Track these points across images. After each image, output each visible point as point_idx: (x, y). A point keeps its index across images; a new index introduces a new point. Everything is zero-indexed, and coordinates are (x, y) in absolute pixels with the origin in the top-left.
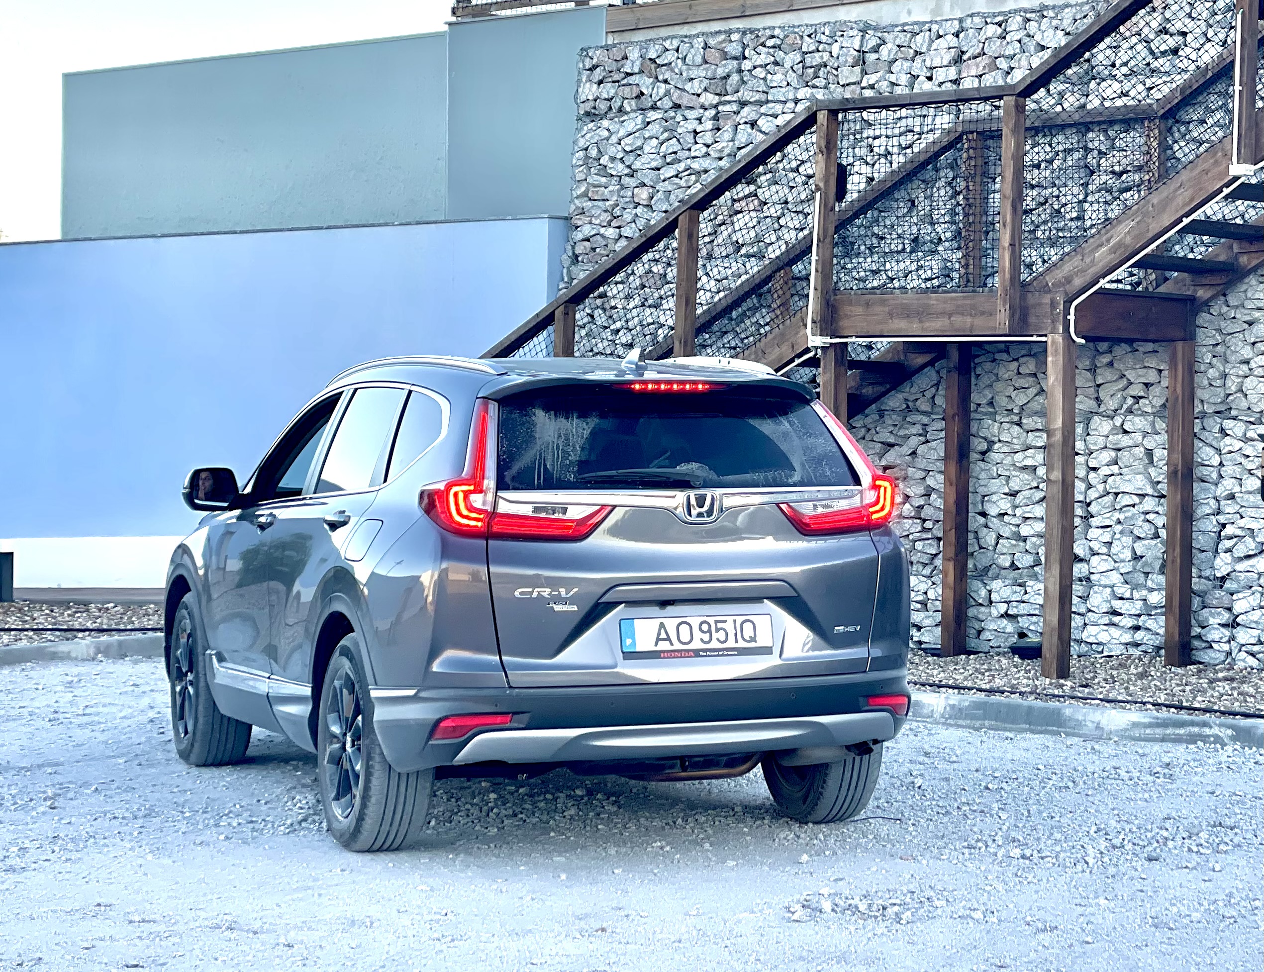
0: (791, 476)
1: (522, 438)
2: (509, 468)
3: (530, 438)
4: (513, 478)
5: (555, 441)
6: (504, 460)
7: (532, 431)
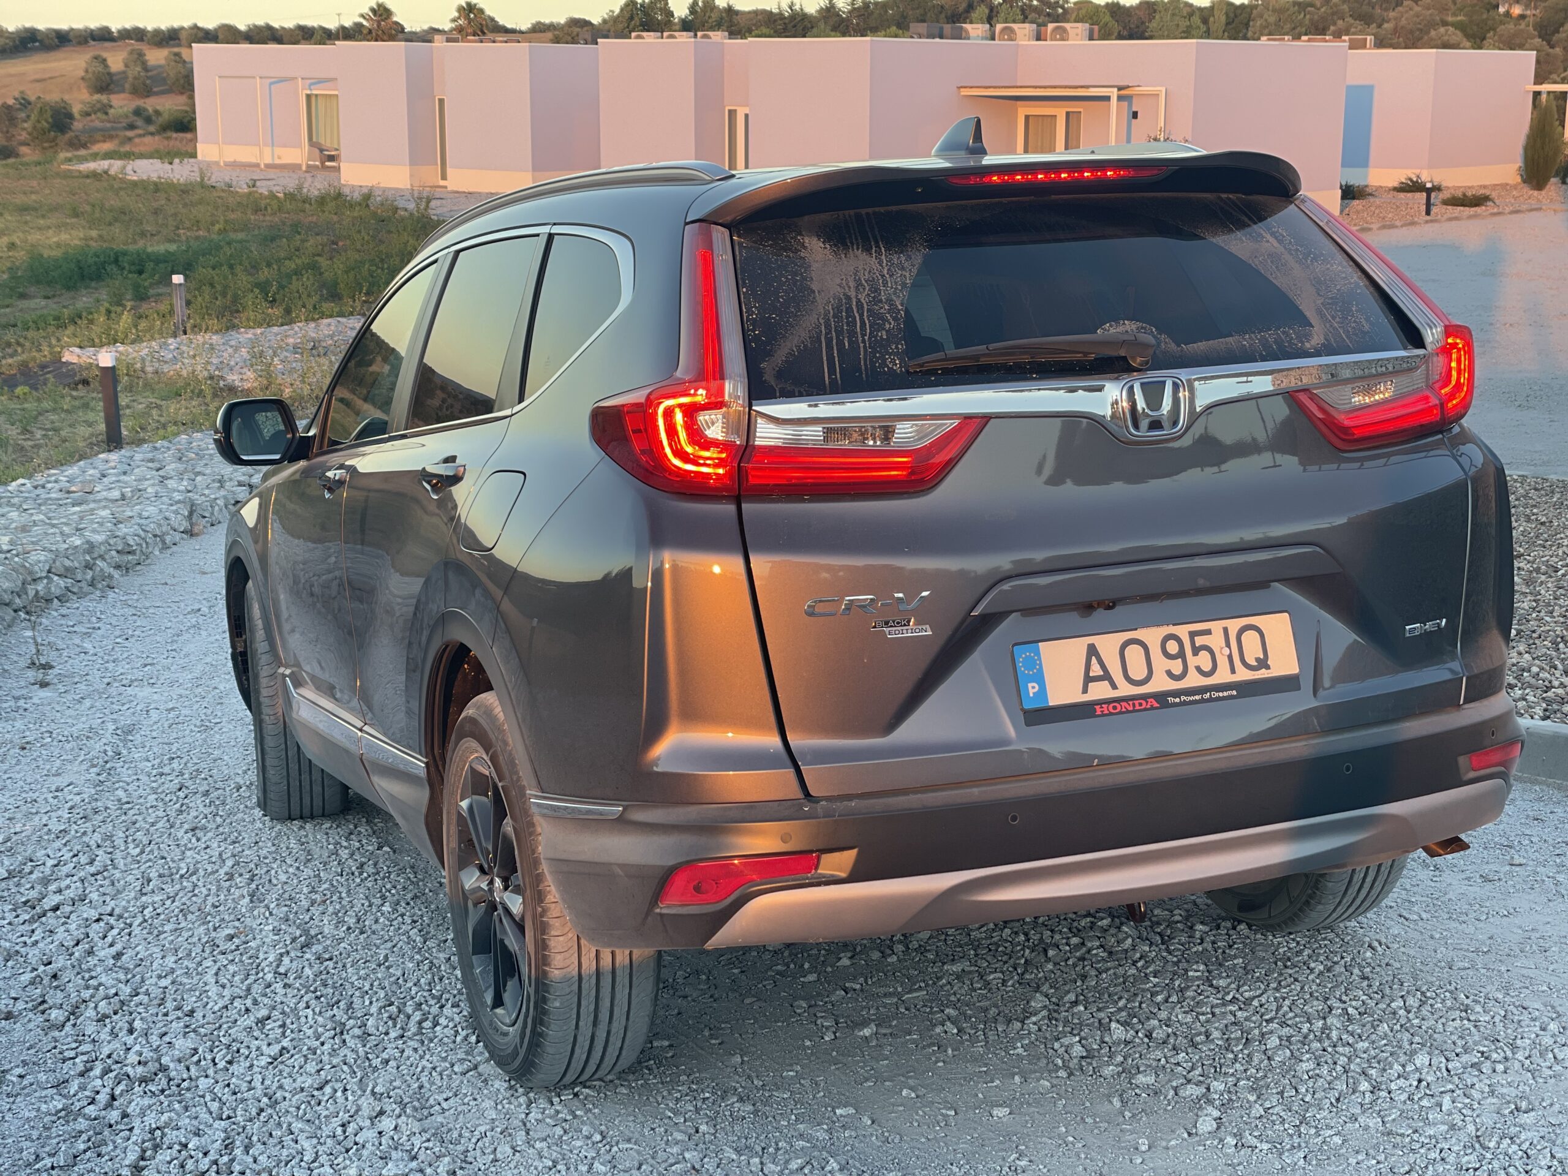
0: (1308, 337)
1: (785, 291)
2: (770, 354)
3: (802, 294)
4: (780, 375)
5: (853, 294)
6: (756, 338)
7: (804, 279)
